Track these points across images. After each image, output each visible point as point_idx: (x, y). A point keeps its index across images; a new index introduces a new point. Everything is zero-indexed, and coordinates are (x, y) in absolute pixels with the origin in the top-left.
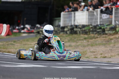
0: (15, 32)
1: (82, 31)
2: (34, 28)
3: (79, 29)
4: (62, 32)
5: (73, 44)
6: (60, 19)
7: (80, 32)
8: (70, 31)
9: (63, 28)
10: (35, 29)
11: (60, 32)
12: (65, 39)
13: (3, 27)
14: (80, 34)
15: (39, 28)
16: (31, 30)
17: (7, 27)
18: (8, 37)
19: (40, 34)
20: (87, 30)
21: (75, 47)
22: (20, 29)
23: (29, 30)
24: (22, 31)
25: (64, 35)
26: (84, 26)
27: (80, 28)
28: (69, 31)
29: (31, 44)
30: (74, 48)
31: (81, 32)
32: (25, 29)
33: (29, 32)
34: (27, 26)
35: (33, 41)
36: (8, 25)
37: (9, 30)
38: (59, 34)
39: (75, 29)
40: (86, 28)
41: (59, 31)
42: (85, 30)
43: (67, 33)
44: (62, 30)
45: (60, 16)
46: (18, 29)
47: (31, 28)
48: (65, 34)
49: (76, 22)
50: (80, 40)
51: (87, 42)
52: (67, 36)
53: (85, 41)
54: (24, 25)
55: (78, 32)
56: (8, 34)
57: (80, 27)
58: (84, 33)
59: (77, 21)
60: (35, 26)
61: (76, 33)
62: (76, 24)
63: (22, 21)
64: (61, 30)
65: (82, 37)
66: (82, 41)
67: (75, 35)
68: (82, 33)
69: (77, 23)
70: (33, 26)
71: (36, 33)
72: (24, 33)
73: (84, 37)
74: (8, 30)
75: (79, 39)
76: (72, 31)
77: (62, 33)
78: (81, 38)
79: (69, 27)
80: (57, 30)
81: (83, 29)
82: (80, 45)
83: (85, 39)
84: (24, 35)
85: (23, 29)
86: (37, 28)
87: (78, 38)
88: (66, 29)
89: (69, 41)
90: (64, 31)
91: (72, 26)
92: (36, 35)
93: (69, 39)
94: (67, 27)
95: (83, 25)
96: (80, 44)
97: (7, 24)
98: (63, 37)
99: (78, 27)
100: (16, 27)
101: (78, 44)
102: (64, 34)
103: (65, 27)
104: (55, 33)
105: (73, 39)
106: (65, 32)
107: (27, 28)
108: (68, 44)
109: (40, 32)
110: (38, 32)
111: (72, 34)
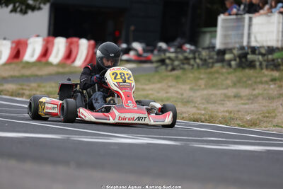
1: (268, 61)
2: (152, 51)
3: (260, 57)
4: (218, 61)
5: (245, 92)
6: (216, 31)
7: (261, 64)
8: (238, 60)
9: (222, 53)
10: (156, 52)
11: (213, 63)
12: (227, 79)
13: (78, 46)
14: (262, 69)
15: (165, 51)
16: (145, 55)
17: (89, 46)
19: (167, 65)
20: (279, 60)
21: (249, 99)
23: (139, 55)
24: (125, 57)
25: (224, 70)
26: (271, 50)
27: (263, 55)
28: (235, 60)
29: (143, 90)
30: (246, 101)
31: (264, 64)
32: (132, 53)
33: (141, 60)
34: (137, 46)
35: (149, 81)
36: (92, 42)
38: (212, 67)
39: (250, 57)
40: (276, 55)
41: (211, 61)
42: (273, 60)
43: (230, 65)
44: (220, 57)
45: (215, 25)
47: (145, 51)
48: (226, 67)
49: (253, 39)
50: (261, 83)
51: (278, 89)
52: (229, 73)
53: (272, 86)
54: (128, 43)
55: (258, 64)
57: (263, 51)
58: (272, 67)
59: (255, 37)
60: (155, 46)
61: (251, 65)
62: (253, 44)
63: (124, 33)
64: (215, 57)
65: (266, 76)
66: (267, 87)
67: (249, 72)
68: (267, 67)
69: (256, 41)
70: (150, 46)
71: (158, 61)
72: (128, 61)
73: (272, 75)
74: (91, 53)
75: (259, 80)
76: (244, 60)
77: (218, 65)
78: (265, 79)
79: (236, 52)
80: (207, 58)
81: (270, 57)
82: (262, 94)
83: (273, 80)
85: (127, 51)
86: (160, 50)
87: (256, 78)
88: (228, 57)
89: (234, 85)
90: (222, 61)
91: (242, 48)
92: (157, 67)
93: (234, 79)
94: (230, 50)
95: (269, 47)
96: (261, 92)
97: (88, 39)
98: (222, 74)
99: (257, 52)
101: (256, 92)
102: (223, 67)
103: (227, 52)
104: (203, 65)
105: (245, 79)
106: (225, 64)
107: (135, 50)
108: (231, 92)
109: (168, 61)
110: (162, 62)
111: (243, 68)
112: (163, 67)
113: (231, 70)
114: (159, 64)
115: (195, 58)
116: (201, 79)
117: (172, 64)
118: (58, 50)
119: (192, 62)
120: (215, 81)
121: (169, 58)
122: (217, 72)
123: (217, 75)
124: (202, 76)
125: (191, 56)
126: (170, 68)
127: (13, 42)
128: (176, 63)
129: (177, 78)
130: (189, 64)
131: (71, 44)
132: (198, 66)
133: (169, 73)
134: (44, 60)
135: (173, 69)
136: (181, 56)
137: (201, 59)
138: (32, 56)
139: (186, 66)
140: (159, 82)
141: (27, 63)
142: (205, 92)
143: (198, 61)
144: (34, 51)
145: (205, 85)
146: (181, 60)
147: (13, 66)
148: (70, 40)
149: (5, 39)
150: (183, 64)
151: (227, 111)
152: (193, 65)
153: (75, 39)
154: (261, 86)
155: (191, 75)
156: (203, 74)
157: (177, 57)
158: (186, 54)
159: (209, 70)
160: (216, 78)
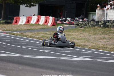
0: (59, 23)
2: (73, 21)
5: (106, 36)
7: (111, 26)
8: (103, 25)
9: (98, 22)
10: (75, 21)
11: (95, 25)
12: (100, 31)
13: (49, 19)
14: (111, 28)
15: (78, 20)
16: (71, 22)
17: (53, 19)
18: (53, 27)
19: (79, 26)
21: (108, 39)
22: (63, 21)
25: (99, 28)
27: (112, 23)
28: (102, 25)
31: (112, 26)
32: (67, 21)
33: (70, 24)
34: (68, 19)
35: (74, 31)
36: (54, 18)
37: (55, 21)
38: (94, 27)
39: (107, 24)
41: (94, 25)
43: (101, 26)
46: (61, 21)
47: (71, 20)
50: (111, 33)
52: (100, 29)
56: (53, 25)
57: (111, 22)
61: (108, 26)
64: (96, 23)
65: (113, 30)
67: (106, 29)
69: (109, 18)
70: (73, 19)
72: (66, 24)
74: (53, 21)
76: (105, 25)
79: (102, 22)
80: (93, 24)
84: (66, 26)
85: (65, 21)
86: (76, 20)
87: (109, 31)
88: (100, 23)
89: (102, 34)
91: (104, 21)
93: (102, 31)
94: (101, 21)
95: (113, 21)
96: (112, 36)
97: (52, 17)
99: (110, 22)
100: (59, 19)
101: (110, 36)
102: (98, 27)
103: (100, 22)
105: (106, 31)
106: (99, 26)
107: (68, 20)
108: (102, 36)
109: (79, 25)
110: (78, 25)
111: (105, 27)
112: (78, 26)
113: (101, 28)
114: (77, 25)
115: (89, 24)
116: (91, 31)
117: (81, 26)
118: (42, 20)
119: (88, 25)
120: (96, 32)
121: (80, 24)
122: (96, 29)
123: (96, 30)
124: (91, 30)
125: (87, 23)
126: (80, 27)
127: (27, 17)
128: (82, 25)
129: (83, 31)
130: (87, 26)
131: (47, 18)
132: (90, 26)
133: (80, 29)
134: (37, 23)
135: (81, 27)
136: (84, 23)
137: (91, 24)
138: (34, 22)
139: (86, 26)
140: (77, 32)
141: (32, 24)
142: (93, 36)
143: (90, 25)
144: (34, 20)
145: (93, 33)
146: (84, 24)
147: (27, 25)
148: (46, 17)
149: (23, 16)
150: (85, 26)
151: (103, 45)
152: (88, 26)
153: (48, 17)
154: (112, 34)
155: (88, 30)
156: (92, 29)
157: (83, 23)
158: (86, 22)
159: (94, 28)
160: (96, 31)
